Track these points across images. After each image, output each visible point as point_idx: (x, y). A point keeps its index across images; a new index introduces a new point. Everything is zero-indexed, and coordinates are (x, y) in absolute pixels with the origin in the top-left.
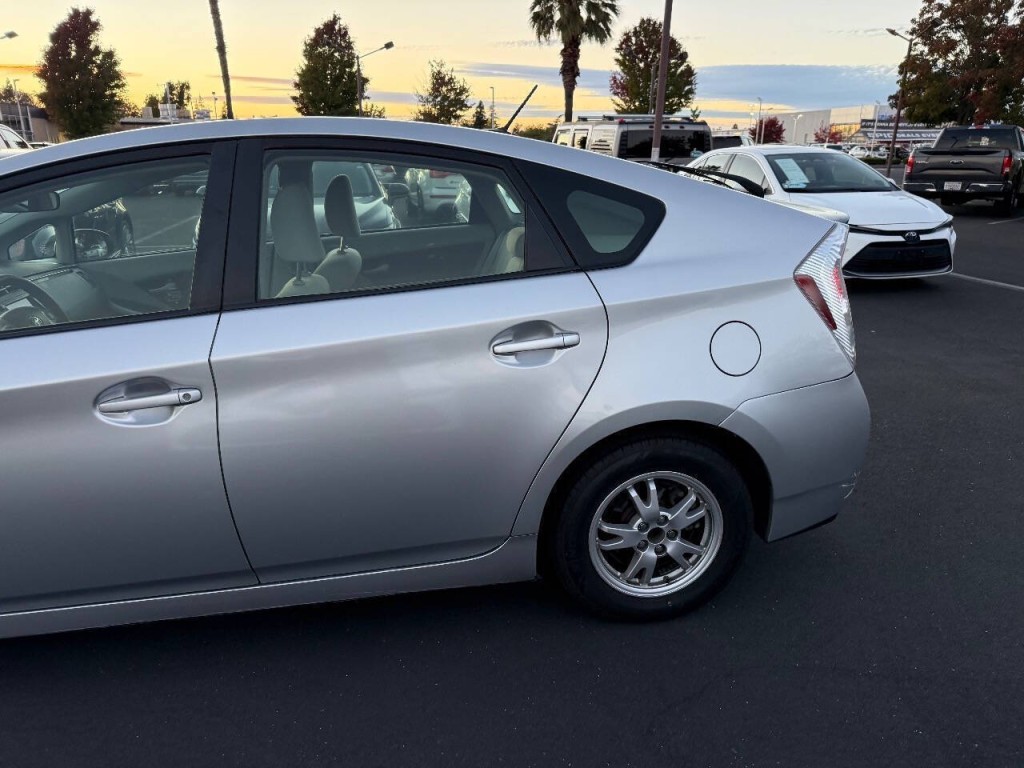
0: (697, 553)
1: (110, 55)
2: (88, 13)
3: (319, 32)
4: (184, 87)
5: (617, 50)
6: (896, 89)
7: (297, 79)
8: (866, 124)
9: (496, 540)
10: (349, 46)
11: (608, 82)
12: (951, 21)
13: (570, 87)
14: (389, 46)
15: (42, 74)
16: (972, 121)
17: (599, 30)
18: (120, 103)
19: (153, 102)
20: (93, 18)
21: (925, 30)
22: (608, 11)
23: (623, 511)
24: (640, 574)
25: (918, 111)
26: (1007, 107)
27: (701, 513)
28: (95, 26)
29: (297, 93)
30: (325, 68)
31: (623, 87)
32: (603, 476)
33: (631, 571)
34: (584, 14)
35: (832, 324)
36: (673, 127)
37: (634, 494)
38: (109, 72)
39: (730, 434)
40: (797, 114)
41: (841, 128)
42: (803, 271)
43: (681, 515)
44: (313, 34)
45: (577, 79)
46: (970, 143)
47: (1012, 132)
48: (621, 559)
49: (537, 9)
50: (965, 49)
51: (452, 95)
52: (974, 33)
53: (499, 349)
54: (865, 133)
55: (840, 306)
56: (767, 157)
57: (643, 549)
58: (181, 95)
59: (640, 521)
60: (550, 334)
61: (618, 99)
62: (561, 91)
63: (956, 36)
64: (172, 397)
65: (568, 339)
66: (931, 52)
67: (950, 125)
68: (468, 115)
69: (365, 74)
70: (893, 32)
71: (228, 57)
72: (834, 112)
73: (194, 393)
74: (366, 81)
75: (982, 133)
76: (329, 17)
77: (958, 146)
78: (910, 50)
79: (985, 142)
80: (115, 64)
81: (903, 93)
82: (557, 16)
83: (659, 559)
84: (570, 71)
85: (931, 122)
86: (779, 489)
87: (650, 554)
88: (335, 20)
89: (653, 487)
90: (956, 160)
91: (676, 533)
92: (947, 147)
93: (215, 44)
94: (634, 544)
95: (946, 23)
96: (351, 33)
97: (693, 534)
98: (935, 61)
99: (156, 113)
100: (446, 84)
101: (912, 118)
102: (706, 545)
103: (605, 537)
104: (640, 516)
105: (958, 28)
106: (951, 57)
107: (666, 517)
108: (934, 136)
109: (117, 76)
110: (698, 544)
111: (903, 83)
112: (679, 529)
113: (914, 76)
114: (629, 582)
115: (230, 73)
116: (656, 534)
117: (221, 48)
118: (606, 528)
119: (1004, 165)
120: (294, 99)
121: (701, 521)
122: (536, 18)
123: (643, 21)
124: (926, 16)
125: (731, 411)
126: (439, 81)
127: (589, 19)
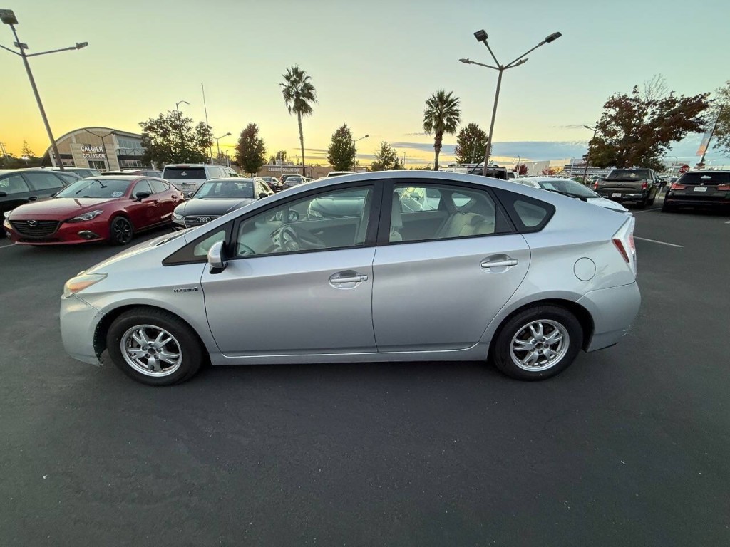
0: (554, 354)
1: (261, 141)
2: (255, 125)
3: (338, 132)
4: (284, 153)
5: (458, 137)
6: (587, 152)
7: (329, 150)
8: (567, 167)
9: (472, 343)
10: (350, 137)
11: (454, 150)
12: (616, 122)
13: (437, 152)
14: (367, 136)
15: (237, 148)
16: (624, 166)
17: (451, 128)
18: (264, 159)
19: (273, 159)
20: (256, 128)
21: (603, 126)
22: (456, 120)
23: (527, 335)
24: (529, 362)
25: (597, 162)
26: (642, 160)
27: (560, 338)
28: (257, 130)
29: (329, 155)
30: (340, 145)
31: (460, 152)
32: (521, 320)
33: (526, 360)
34: (445, 122)
35: (627, 260)
36: (490, 169)
37: (532, 328)
38: (261, 148)
39: (580, 306)
40: (534, 163)
41: (554, 168)
42: (615, 237)
43: (552, 338)
44: (336, 132)
45: (441, 149)
46: (625, 176)
47: (647, 171)
48: (522, 355)
49: (426, 121)
50: (622, 135)
51: (389, 155)
52: (627, 127)
53: (484, 265)
54: (567, 171)
55: (630, 251)
56: (538, 183)
57: (533, 351)
58: (283, 156)
59: (533, 339)
60: (505, 260)
61: (457, 157)
62: (434, 154)
63: (618, 128)
64: (358, 278)
65: (514, 262)
66: (605, 136)
67: (614, 168)
68: (393, 164)
69: (356, 148)
70: (587, 127)
71: (304, 142)
72: (551, 162)
73: (365, 277)
74: (356, 150)
75: (631, 172)
76: (342, 125)
77: (618, 178)
78: (595, 135)
79: (633, 176)
80: (263, 144)
81: (590, 153)
82: (434, 124)
83: (539, 356)
84: (438, 146)
85: (603, 167)
86: (597, 330)
87: (536, 354)
88: (345, 126)
89: (541, 326)
90: (619, 184)
91: (548, 345)
92: (613, 178)
93: (299, 136)
94: (529, 349)
95: (613, 123)
96: (350, 131)
97: (554, 347)
98: (606, 140)
99: (274, 163)
100: (387, 151)
101: (594, 165)
102: (559, 351)
103: (516, 345)
104: (533, 337)
105: (618, 125)
106: (615, 138)
107: (544, 339)
108: (608, 172)
109: (264, 149)
110: (555, 350)
111: (591, 150)
112: (550, 344)
113: (596, 147)
114: (524, 364)
115: (304, 148)
116: (539, 345)
117: (302, 138)
118: (518, 342)
119: (643, 186)
120: (328, 157)
121: (559, 342)
122: (426, 124)
123: (470, 125)
124: (604, 120)
125: (581, 296)
126: (384, 149)
127: (447, 124)
